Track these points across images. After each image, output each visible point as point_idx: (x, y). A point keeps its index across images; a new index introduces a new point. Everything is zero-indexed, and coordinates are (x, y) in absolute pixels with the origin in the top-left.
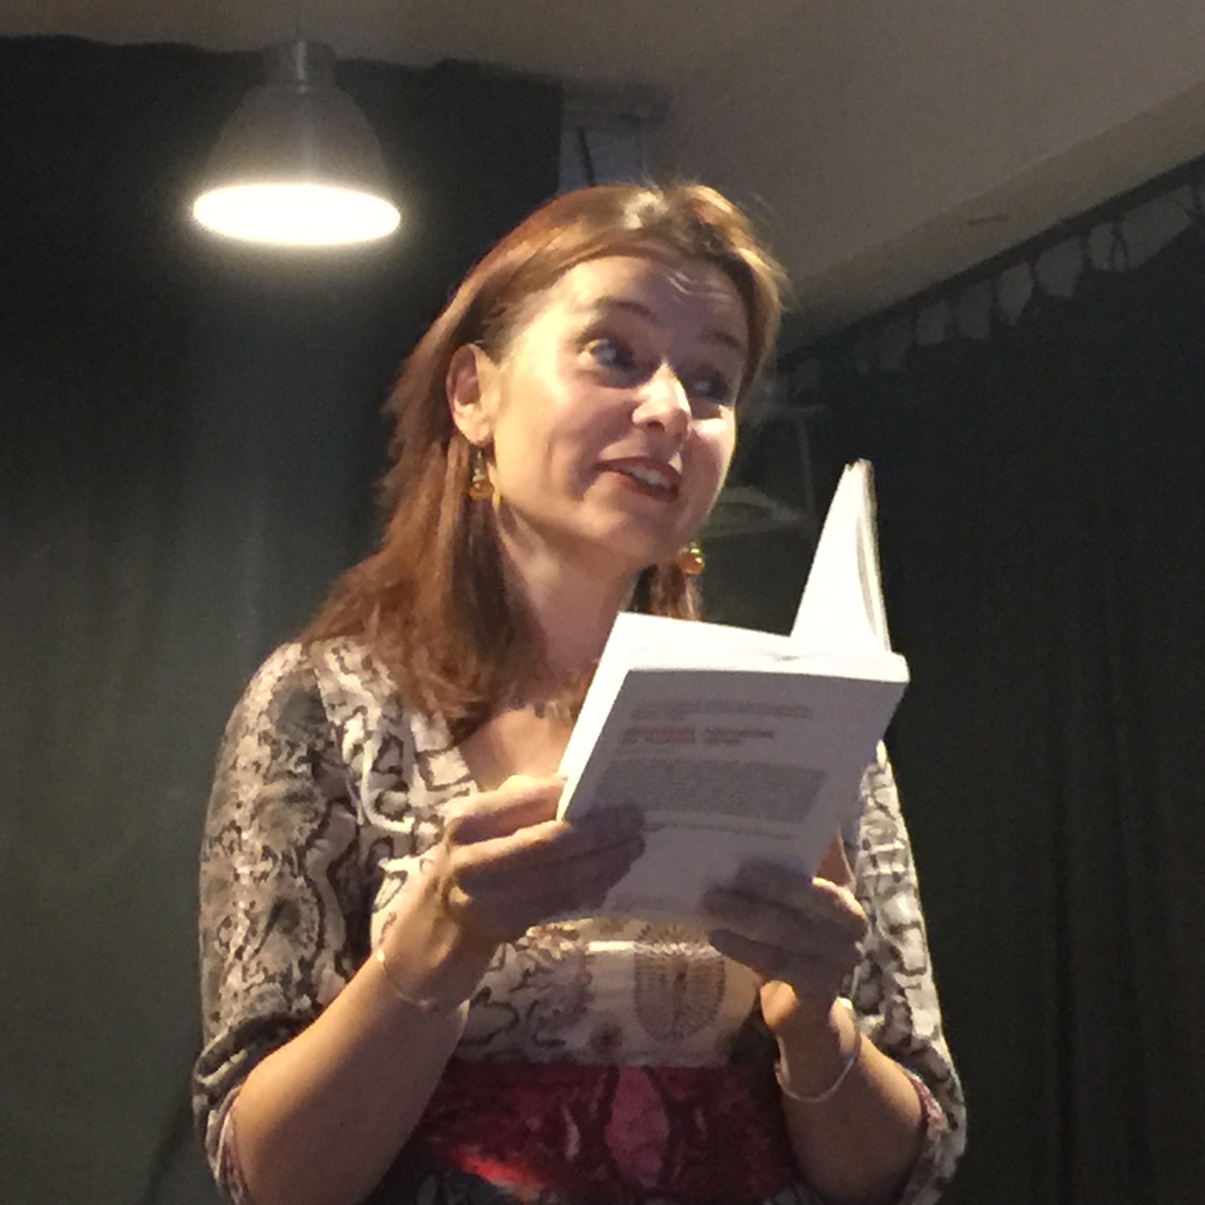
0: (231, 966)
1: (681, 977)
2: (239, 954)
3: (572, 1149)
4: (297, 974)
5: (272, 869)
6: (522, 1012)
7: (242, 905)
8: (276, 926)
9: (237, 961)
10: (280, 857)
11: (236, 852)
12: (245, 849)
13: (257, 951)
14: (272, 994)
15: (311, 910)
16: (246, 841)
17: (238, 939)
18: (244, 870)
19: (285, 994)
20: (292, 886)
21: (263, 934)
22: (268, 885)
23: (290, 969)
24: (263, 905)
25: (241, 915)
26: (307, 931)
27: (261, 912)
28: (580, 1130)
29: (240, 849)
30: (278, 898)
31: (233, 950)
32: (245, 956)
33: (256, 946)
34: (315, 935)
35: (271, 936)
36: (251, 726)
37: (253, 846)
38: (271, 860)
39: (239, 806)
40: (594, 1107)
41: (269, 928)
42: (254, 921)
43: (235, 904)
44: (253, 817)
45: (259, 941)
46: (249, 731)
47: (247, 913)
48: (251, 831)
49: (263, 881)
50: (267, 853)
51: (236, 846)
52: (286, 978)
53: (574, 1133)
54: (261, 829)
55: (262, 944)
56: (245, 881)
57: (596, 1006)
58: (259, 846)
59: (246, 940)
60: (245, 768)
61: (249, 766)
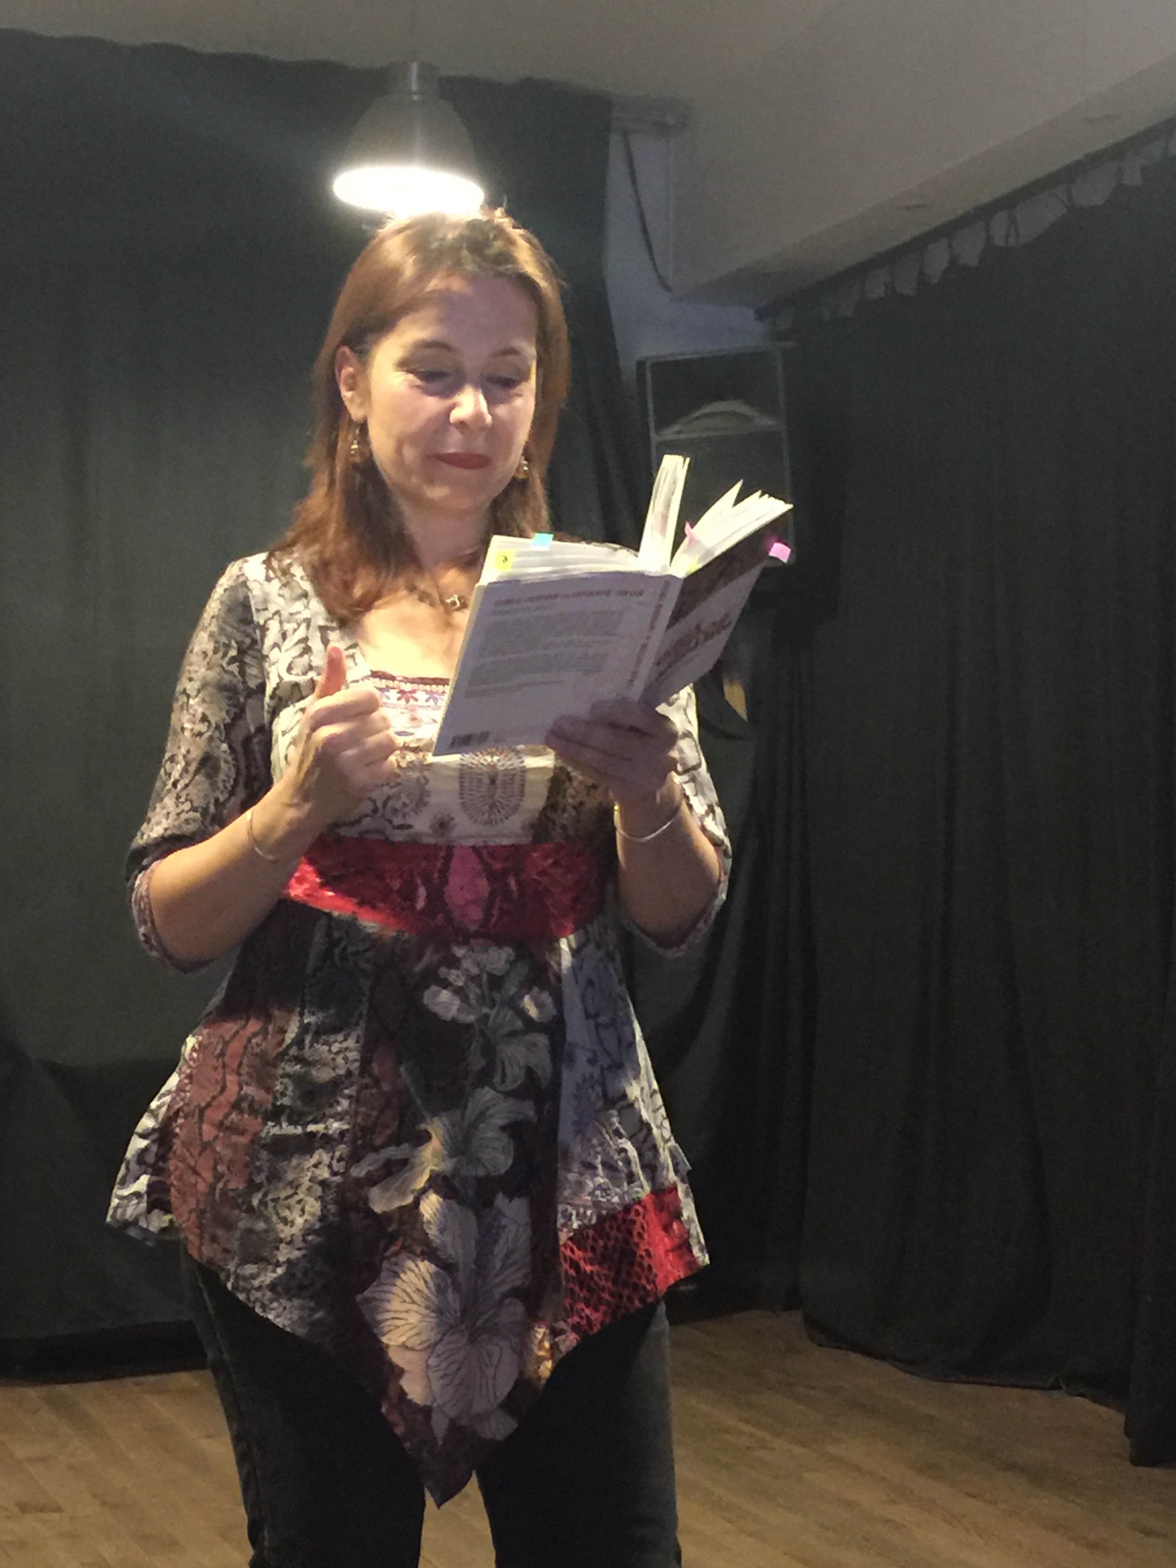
0: (169, 791)
1: (493, 781)
2: (175, 785)
3: (420, 904)
4: (212, 809)
5: (206, 732)
6: (380, 804)
7: (183, 751)
8: (203, 771)
9: (173, 789)
10: (214, 725)
11: (185, 712)
12: (191, 711)
13: (186, 786)
14: (194, 820)
15: (230, 769)
16: (192, 706)
17: (176, 775)
18: (188, 726)
19: (203, 822)
20: (219, 747)
21: (192, 775)
22: (202, 741)
23: (208, 804)
24: (196, 754)
25: (180, 758)
26: (224, 781)
27: (194, 759)
28: (427, 890)
29: (187, 710)
30: (206, 753)
31: (172, 780)
32: (179, 787)
33: (187, 781)
34: (229, 785)
35: (197, 777)
36: (206, 624)
37: (196, 710)
38: (206, 724)
39: (191, 679)
40: (436, 875)
41: (197, 772)
42: (188, 764)
43: (179, 748)
44: (199, 691)
45: (190, 778)
46: (205, 629)
47: (184, 756)
48: (197, 699)
49: (198, 738)
50: (204, 719)
51: (185, 707)
52: (205, 811)
53: (422, 891)
54: (204, 701)
55: (190, 781)
56: (187, 734)
57: (433, 800)
58: (200, 710)
59: (181, 776)
60: (197, 654)
61: (200, 653)
